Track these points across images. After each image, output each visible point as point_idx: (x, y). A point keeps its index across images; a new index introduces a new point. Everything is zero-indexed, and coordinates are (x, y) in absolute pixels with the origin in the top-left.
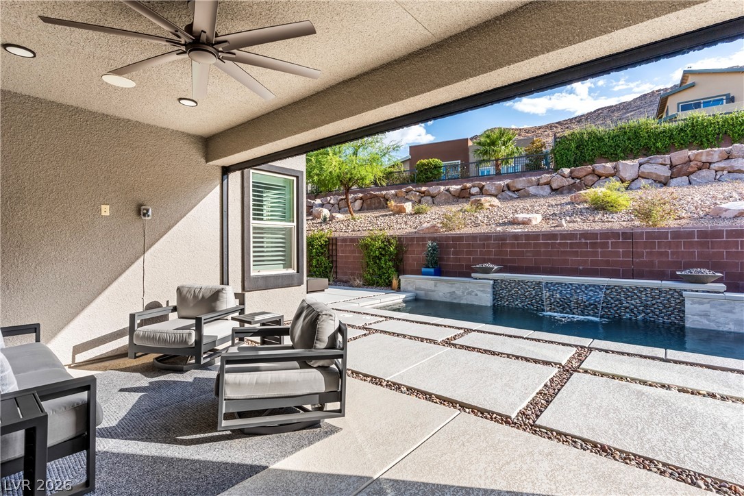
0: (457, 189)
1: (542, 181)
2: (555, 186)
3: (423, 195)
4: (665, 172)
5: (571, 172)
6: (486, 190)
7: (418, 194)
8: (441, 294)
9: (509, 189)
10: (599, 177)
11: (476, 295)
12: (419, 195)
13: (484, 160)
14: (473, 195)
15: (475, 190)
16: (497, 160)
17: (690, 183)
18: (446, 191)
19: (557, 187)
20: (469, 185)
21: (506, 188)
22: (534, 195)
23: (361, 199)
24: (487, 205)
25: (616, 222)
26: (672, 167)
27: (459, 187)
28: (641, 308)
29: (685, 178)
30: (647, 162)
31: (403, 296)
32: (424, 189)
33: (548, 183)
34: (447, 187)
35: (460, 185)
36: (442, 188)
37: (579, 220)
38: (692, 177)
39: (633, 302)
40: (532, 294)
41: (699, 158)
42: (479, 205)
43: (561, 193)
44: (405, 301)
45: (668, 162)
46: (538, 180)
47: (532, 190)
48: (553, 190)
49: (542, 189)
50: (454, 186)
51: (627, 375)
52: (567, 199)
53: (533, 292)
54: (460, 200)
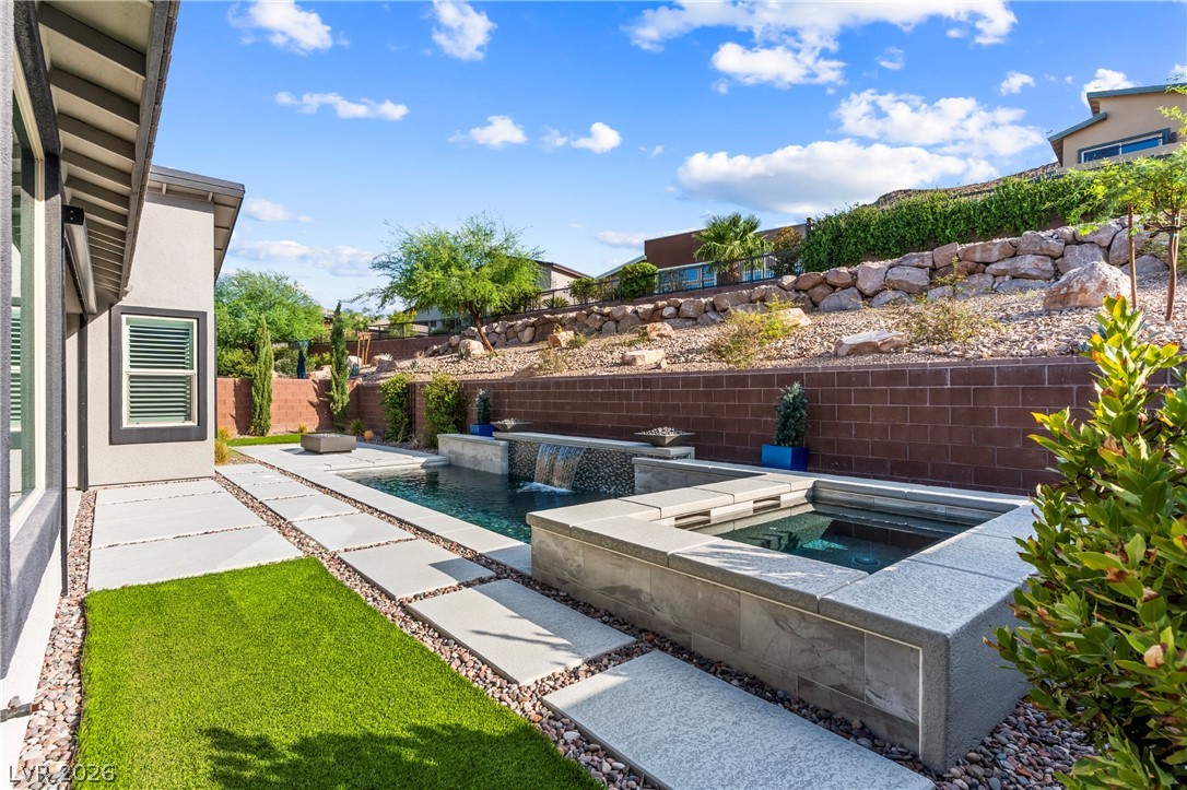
0: (648, 310)
3: (607, 318)
4: (918, 277)
5: (796, 281)
6: (682, 311)
7: (598, 317)
9: (715, 309)
10: (834, 287)
12: (600, 320)
15: (668, 312)
16: (732, 262)
18: (634, 312)
20: (665, 303)
21: (709, 308)
23: (533, 325)
24: (653, 335)
26: (933, 270)
27: (651, 306)
29: (949, 289)
30: (899, 264)
32: (606, 310)
33: (763, 300)
34: (638, 307)
35: (654, 303)
36: (629, 309)
41: (970, 254)
45: (928, 263)
46: (751, 294)
50: (646, 306)
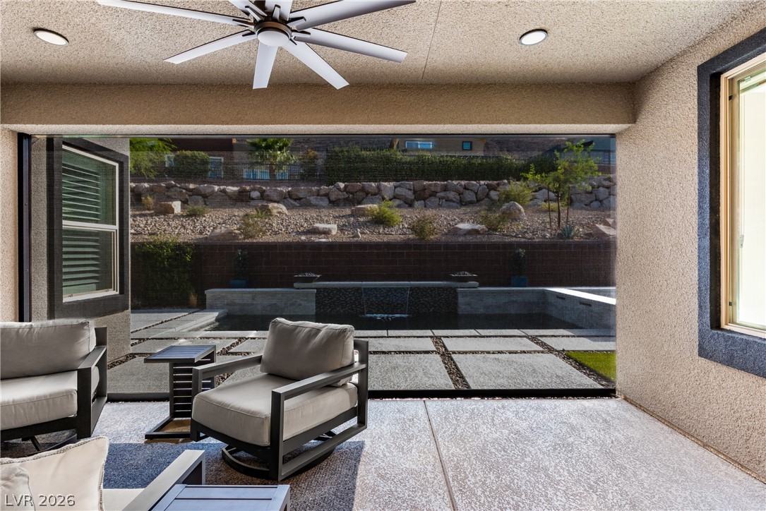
0: (235, 191)
1: (322, 192)
2: (333, 197)
3: (191, 193)
4: (410, 195)
5: (346, 187)
6: (268, 196)
7: (184, 191)
8: (259, 307)
9: (290, 197)
10: (367, 194)
11: (300, 305)
12: (187, 193)
13: (257, 163)
14: (253, 199)
15: (255, 194)
16: (272, 164)
17: (425, 206)
18: (221, 191)
19: (334, 200)
20: (248, 188)
21: (288, 196)
22: (315, 205)
24: (275, 212)
25: (395, 234)
26: (415, 192)
27: (236, 189)
28: (432, 304)
29: (422, 202)
30: (400, 186)
31: (216, 314)
32: (192, 186)
33: (327, 195)
34: (222, 187)
35: (237, 187)
36: (216, 188)
37: (368, 232)
38: (427, 201)
39: (427, 299)
40: (352, 300)
41: (430, 187)
42: (266, 211)
43: (338, 205)
44: (217, 320)
45: (412, 188)
46: (318, 190)
47: (313, 200)
48: (330, 202)
49: (322, 200)
50: (230, 187)
51: (477, 350)
52: (348, 211)
53: (353, 298)
54: (238, 203)
